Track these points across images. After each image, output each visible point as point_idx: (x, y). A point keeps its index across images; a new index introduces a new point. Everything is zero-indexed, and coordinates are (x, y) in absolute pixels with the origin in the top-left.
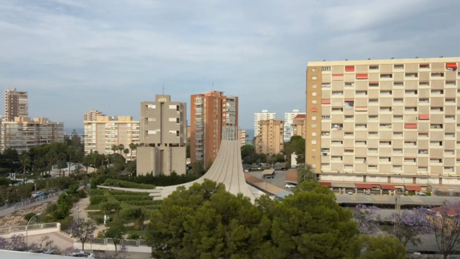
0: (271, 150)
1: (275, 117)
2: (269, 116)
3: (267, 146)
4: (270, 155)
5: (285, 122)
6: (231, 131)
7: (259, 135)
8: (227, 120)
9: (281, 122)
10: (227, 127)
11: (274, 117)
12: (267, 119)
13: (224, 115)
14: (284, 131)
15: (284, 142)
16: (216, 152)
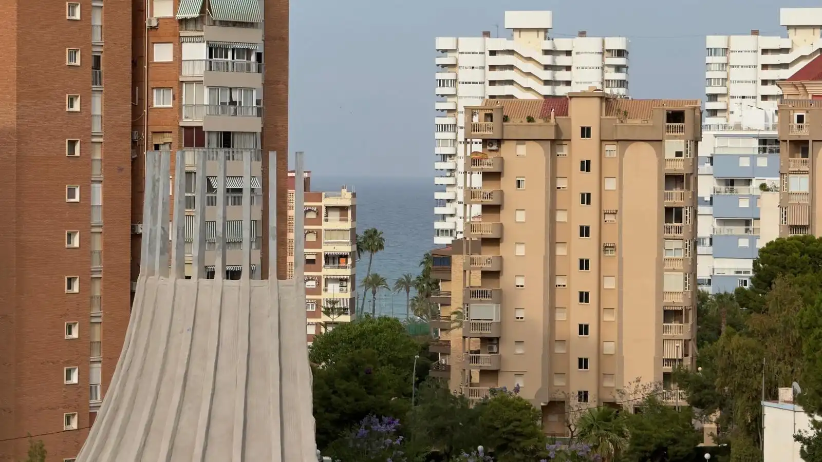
0: (583, 363)
1: (618, 68)
2: (562, 60)
3: (552, 340)
4: (577, 411)
5: (708, 121)
6: (220, 195)
7: (476, 236)
8: (190, 96)
9: (675, 117)
10: (191, 158)
11: (612, 75)
12: (547, 90)
13: (162, 53)
14: (696, 201)
15: (702, 298)
16: (85, 387)
